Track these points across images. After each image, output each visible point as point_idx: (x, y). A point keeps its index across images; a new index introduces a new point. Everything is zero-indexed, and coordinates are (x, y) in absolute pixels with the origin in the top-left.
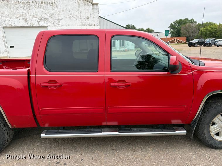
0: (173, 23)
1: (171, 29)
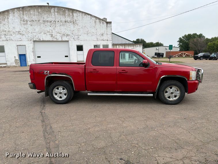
0: (182, 37)
1: (180, 43)
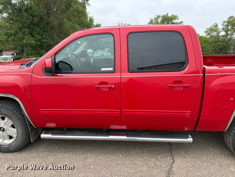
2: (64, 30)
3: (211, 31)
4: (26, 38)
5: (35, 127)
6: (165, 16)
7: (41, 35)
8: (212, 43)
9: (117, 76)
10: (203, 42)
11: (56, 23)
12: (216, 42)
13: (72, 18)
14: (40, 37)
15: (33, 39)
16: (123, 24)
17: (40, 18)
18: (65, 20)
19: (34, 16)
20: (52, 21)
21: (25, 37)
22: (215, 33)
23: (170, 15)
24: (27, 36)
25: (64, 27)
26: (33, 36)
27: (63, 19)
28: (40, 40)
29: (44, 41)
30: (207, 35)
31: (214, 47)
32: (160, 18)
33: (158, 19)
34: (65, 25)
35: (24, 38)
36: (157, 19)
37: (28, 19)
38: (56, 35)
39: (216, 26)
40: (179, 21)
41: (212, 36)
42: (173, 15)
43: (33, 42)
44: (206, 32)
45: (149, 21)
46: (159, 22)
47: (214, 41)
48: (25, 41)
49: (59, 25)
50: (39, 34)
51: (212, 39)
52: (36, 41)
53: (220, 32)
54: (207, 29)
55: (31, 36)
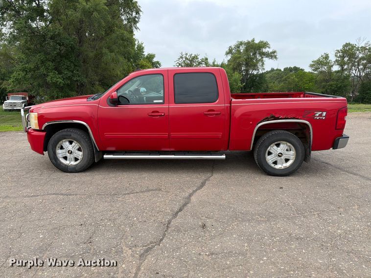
2: (103, 64)
3: (319, 64)
4: (51, 74)
5: (98, 150)
6: (249, 43)
7: (71, 71)
8: (321, 83)
9: (165, 106)
10: (307, 81)
11: (91, 55)
12: (327, 81)
13: (114, 47)
14: (70, 74)
15: (60, 76)
16: (188, 55)
17: (71, 47)
18: (105, 50)
19: (63, 45)
20: (87, 51)
21: (49, 74)
22: (326, 67)
23: (257, 42)
24: (51, 72)
25: (103, 60)
26: (60, 73)
27: (101, 48)
28: (69, 78)
29: (75, 79)
30: (314, 70)
31: (324, 88)
32: (243, 45)
33: (241, 47)
34: (105, 58)
35: (48, 76)
36: (239, 48)
37: (55, 49)
38: (91, 71)
39: (327, 57)
40: (270, 50)
41: (321, 72)
42: (262, 42)
43: (60, 80)
44: (311, 66)
45: (227, 50)
46: (242, 51)
47: (324, 80)
48: (48, 79)
49: (96, 56)
50: (68, 70)
51: (321, 77)
52: (64, 79)
53: (332, 66)
54: (313, 62)
55: (57, 73)
